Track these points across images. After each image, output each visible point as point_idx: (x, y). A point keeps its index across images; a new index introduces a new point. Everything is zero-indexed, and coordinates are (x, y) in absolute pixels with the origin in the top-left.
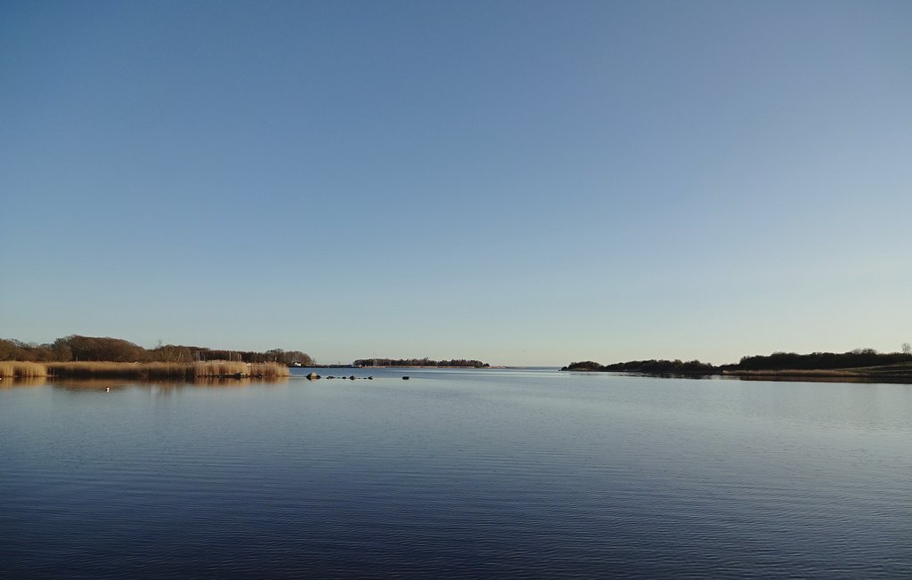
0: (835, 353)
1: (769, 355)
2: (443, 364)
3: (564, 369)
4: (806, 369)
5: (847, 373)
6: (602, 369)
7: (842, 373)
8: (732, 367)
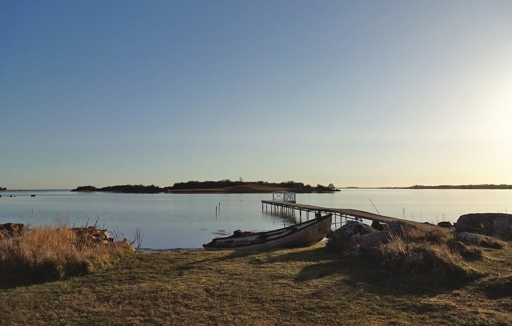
0: (214, 181)
1: (186, 182)
3: (74, 190)
4: (212, 188)
5: (220, 190)
6: (98, 190)
7: (218, 190)
8: (169, 188)
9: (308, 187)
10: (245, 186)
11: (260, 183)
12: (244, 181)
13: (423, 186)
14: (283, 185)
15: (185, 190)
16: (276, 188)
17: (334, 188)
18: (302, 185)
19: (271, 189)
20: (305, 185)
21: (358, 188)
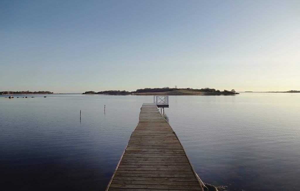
2: (35, 93)
3: (83, 94)
4: (157, 92)
6: (96, 93)
7: (161, 93)
8: (134, 92)
9: (218, 91)
10: (178, 91)
11: (188, 89)
12: (178, 88)
13: (296, 91)
14: (202, 90)
15: (142, 93)
16: (197, 92)
17: (235, 92)
18: (214, 90)
19: (194, 92)
20: (216, 90)
21: (252, 92)
